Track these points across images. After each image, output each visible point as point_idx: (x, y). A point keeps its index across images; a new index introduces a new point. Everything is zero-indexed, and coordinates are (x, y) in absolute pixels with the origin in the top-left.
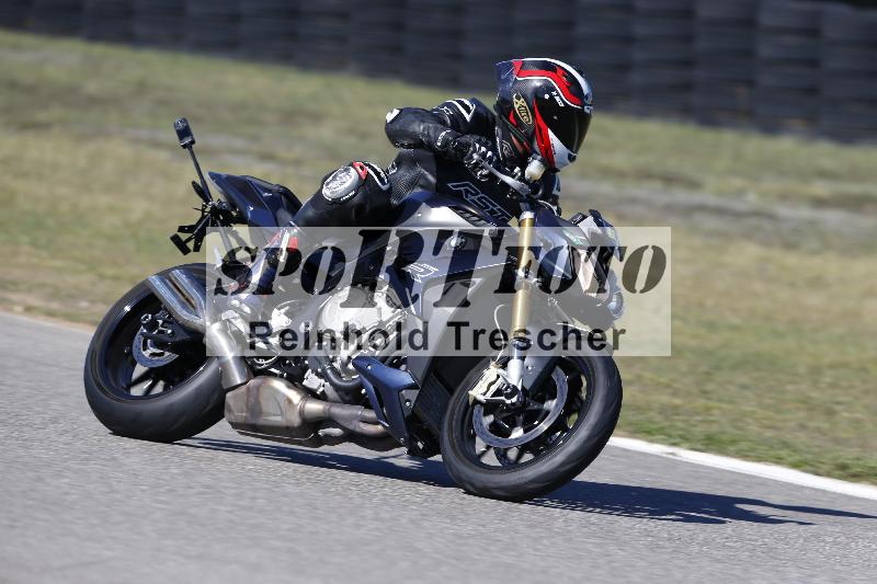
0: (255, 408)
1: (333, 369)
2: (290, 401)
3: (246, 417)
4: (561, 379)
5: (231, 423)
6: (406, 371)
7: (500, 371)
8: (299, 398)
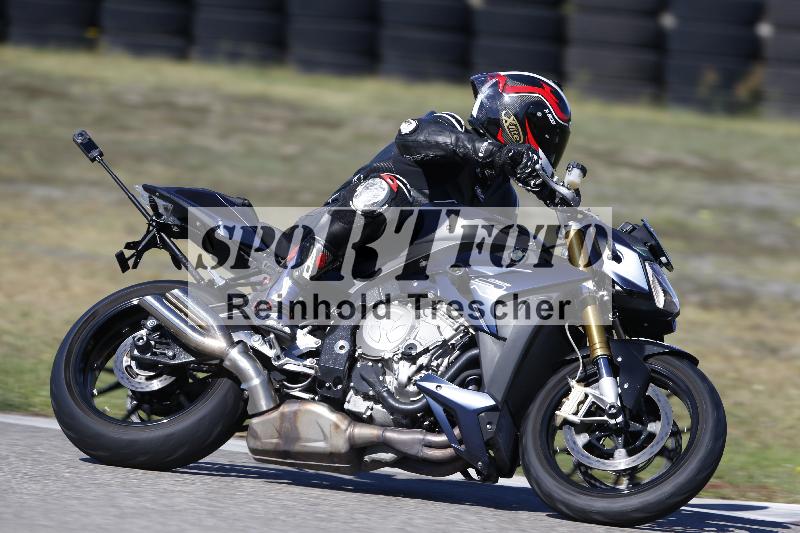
0: (290, 434)
1: (389, 390)
3: (277, 444)
7: (588, 390)
8: (346, 422)
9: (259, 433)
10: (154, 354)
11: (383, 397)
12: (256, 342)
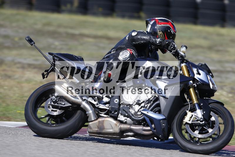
0: (101, 127)
1: (132, 114)
2: (116, 125)
7: (193, 114)
8: (119, 124)
9: (92, 127)
10: (58, 104)
11: (130, 116)
12: (90, 100)
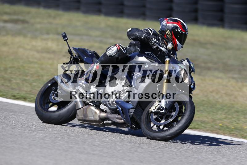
0: (85, 115)
1: (109, 103)
2: (96, 113)
3: (83, 118)
4: (177, 106)
5: (78, 119)
6: (131, 104)
7: (159, 103)
8: (99, 112)
9: (79, 114)
11: (107, 105)
